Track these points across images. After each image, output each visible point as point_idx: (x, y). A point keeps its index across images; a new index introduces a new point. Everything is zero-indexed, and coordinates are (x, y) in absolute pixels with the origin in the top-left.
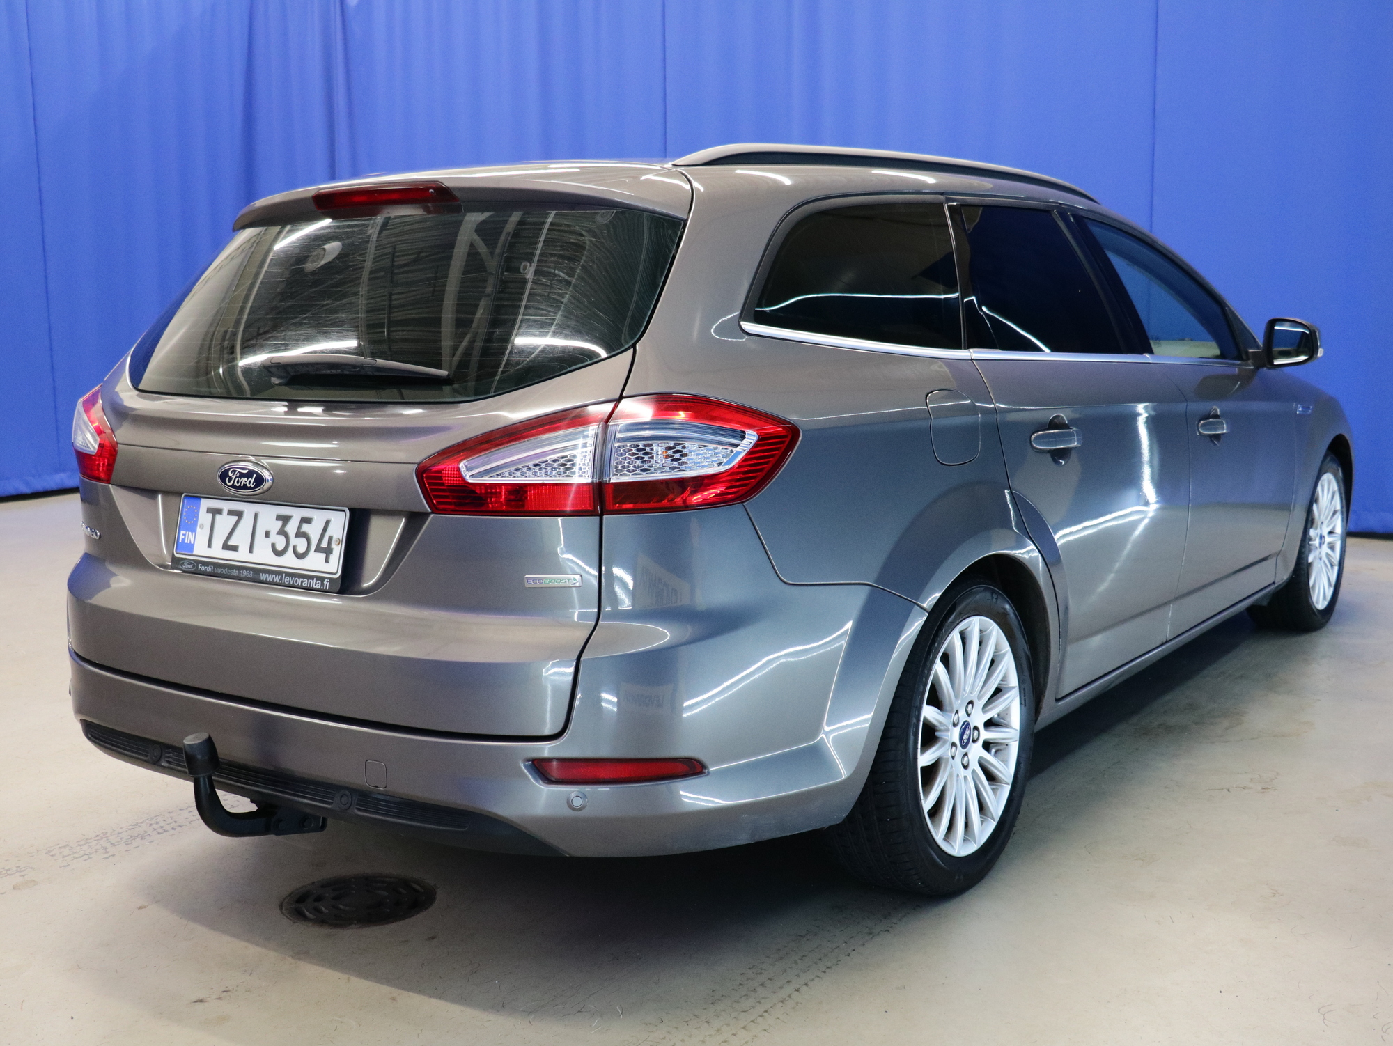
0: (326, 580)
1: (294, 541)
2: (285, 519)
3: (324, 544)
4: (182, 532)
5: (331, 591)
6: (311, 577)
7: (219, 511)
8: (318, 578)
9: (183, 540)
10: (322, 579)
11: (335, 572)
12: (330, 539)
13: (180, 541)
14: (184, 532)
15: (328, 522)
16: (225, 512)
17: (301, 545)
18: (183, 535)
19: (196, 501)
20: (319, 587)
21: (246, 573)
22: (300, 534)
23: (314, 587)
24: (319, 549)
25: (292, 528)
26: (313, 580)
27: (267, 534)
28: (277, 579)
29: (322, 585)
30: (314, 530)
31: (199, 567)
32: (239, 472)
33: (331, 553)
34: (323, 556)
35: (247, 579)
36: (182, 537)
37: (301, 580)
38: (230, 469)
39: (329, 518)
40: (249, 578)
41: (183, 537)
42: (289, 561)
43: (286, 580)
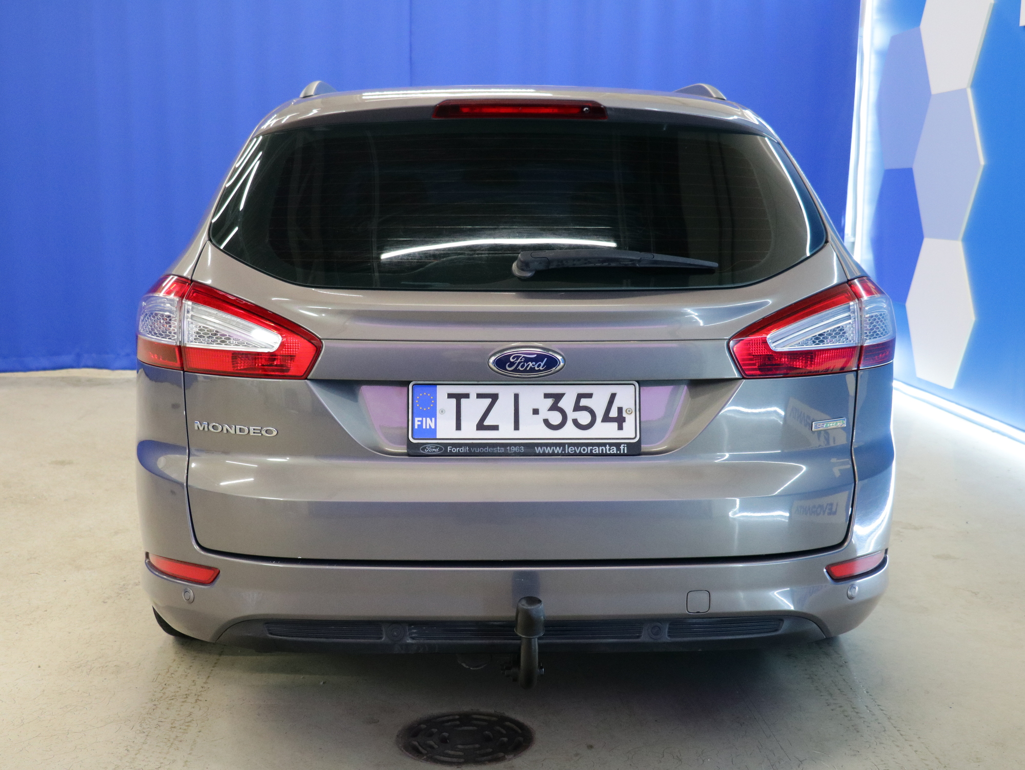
0: (622, 445)
1: (571, 415)
2: (558, 397)
3: (614, 413)
4: (417, 419)
5: (630, 453)
6: (604, 445)
7: (467, 396)
8: (611, 445)
9: (420, 426)
10: (618, 445)
11: (633, 436)
12: (620, 410)
13: (416, 427)
14: (420, 419)
15: (613, 396)
16: (473, 396)
17: (584, 418)
18: (418, 421)
19: (431, 388)
20: (615, 452)
21: (514, 449)
22: (577, 408)
23: (608, 452)
24: (606, 419)
25: (567, 404)
26: (605, 447)
27: (536, 412)
28: (558, 450)
29: (618, 449)
30: (598, 402)
31: (449, 449)
32: (524, 357)
33: (624, 421)
34: (615, 425)
35: (516, 454)
36: (417, 423)
37: (589, 448)
38: (512, 355)
39: (614, 392)
40: (520, 453)
41: (420, 423)
42: (569, 432)
43: (570, 450)
